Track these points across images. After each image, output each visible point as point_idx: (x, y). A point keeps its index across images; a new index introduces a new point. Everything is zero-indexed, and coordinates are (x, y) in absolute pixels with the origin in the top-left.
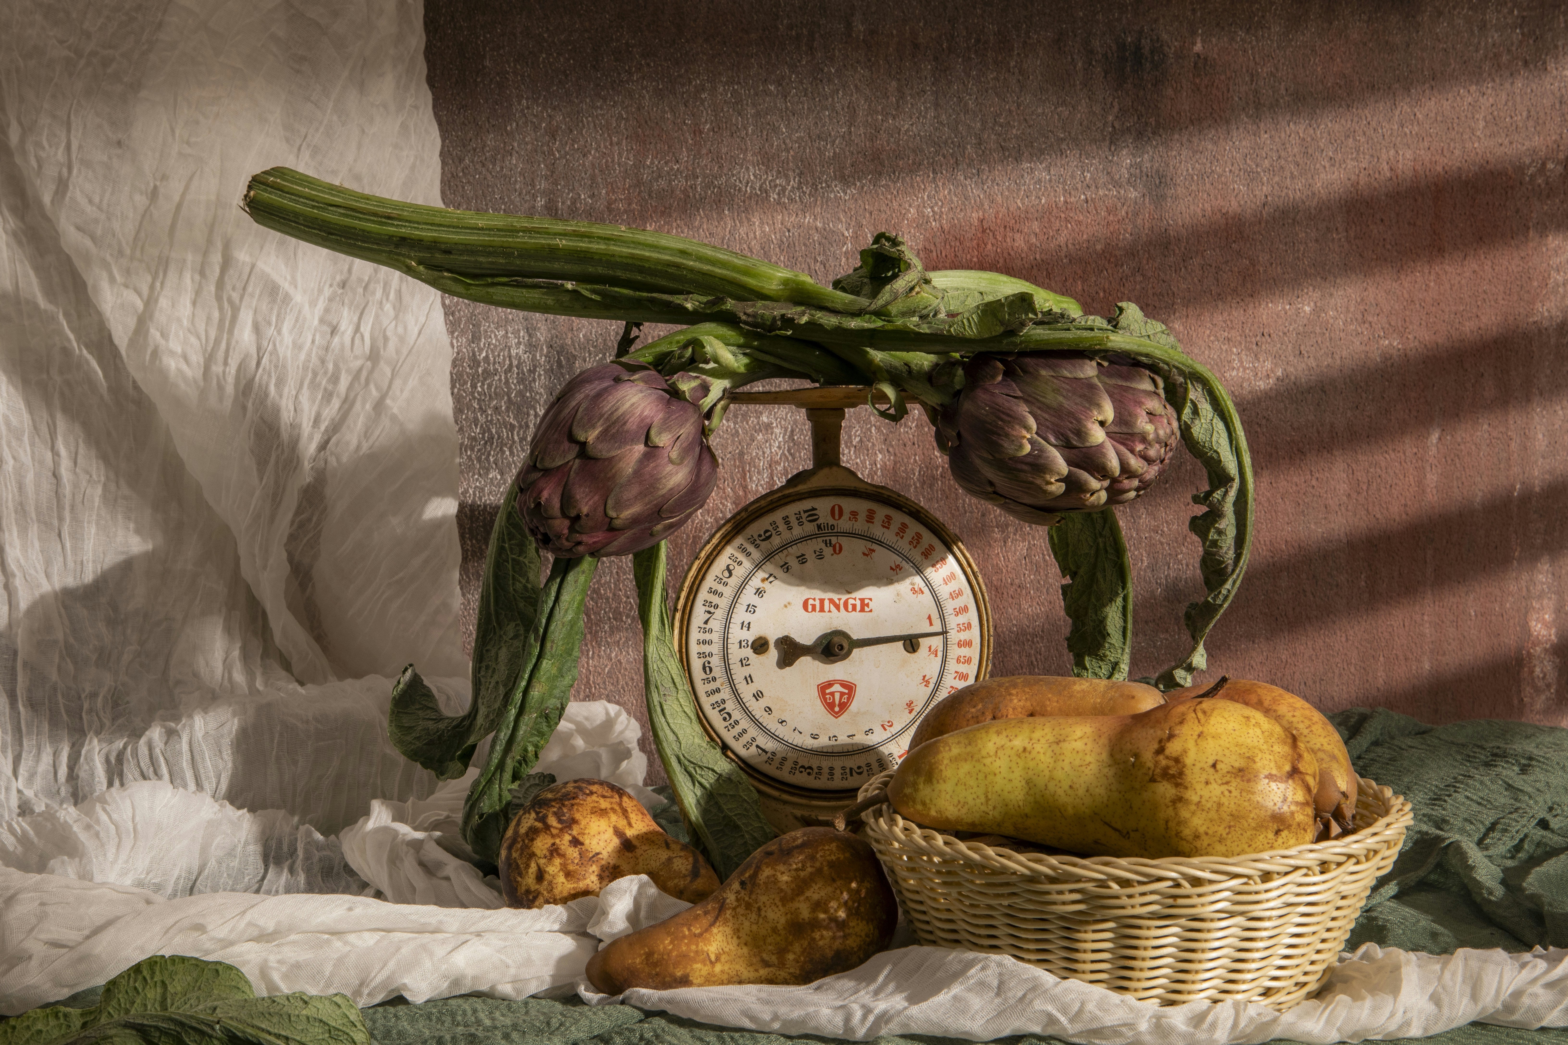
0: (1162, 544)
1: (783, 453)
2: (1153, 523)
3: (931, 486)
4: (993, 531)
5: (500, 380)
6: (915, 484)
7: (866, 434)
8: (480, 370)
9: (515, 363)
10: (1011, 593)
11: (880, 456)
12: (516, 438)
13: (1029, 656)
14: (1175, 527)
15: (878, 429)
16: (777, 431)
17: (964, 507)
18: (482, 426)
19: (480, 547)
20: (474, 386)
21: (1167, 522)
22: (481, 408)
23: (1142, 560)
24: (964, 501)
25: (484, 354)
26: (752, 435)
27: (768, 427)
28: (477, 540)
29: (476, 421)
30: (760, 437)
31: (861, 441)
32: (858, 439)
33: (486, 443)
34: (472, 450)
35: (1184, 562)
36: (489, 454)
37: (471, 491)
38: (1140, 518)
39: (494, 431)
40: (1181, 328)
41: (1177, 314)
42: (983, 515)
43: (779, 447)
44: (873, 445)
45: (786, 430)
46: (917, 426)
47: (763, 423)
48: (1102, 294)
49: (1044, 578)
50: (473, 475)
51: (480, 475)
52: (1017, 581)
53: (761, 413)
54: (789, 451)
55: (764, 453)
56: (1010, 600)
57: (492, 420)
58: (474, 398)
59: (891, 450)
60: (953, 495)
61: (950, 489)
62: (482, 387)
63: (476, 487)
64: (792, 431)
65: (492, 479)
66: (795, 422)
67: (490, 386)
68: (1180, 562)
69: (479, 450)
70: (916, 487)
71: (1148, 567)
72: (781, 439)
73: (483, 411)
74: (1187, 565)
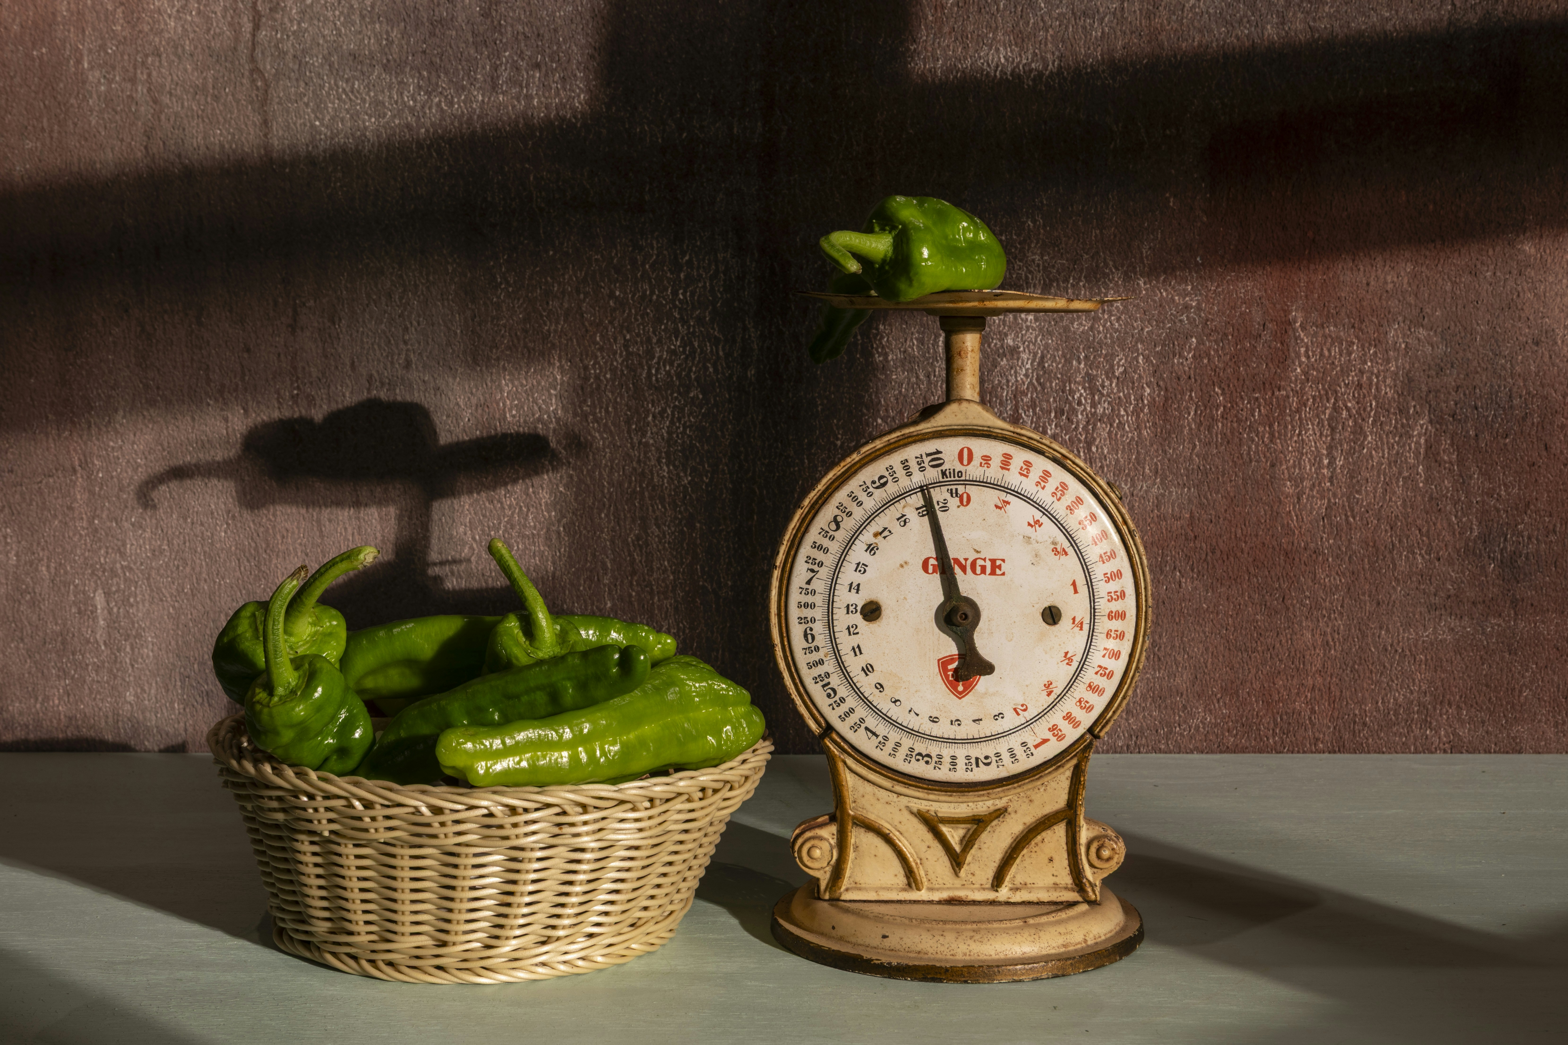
0: (1498, 510)
1: (1031, 383)
2: (1487, 484)
3: (1209, 428)
4: (1285, 485)
5: (704, 287)
6: (1189, 424)
7: (1132, 364)
8: (682, 275)
9: (722, 268)
10: (1304, 559)
11: (1148, 390)
12: (721, 353)
13: (1325, 634)
14: (1516, 490)
15: (1147, 359)
16: (1024, 356)
17: (1249, 454)
18: (683, 339)
19: (678, 474)
20: (675, 293)
21: (1505, 485)
22: (682, 318)
23: (1471, 529)
24: (1250, 448)
25: (687, 258)
26: (994, 359)
27: (1014, 351)
28: (674, 466)
29: (676, 333)
30: (1004, 362)
31: (1125, 371)
32: (1121, 369)
33: (686, 358)
34: (671, 365)
35: (1526, 533)
36: (690, 370)
37: (669, 412)
38: (1471, 477)
39: (696, 344)
40: (1533, 251)
41: (1528, 234)
42: (1273, 465)
43: (1026, 375)
44: (1140, 376)
45: (1035, 354)
46: (1194, 356)
47: (1008, 346)
48: (1431, 207)
49: (1346, 543)
50: (672, 394)
51: (679, 393)
52: (1312, 546)
53: (1006, 335)
54: (1038, 380)
55: (1008, 381)
56: (1303, 567)
57: (694, 332)
58: (675, 306)
59: (1161, 383)
60: (1236, 440)
61: (1232, 433)
62: (684, 294)
63: (675, 406)
64: (1042, 357)
65: (692, 398)
66: (1047, 346)
67: (692, 294)
68: (1521, 534)
69: (679, 365)
70: (1191, 429)
71: (1479, 537)
72: (1028, 366)
73: (684, 322)
74: (1529, 538)
